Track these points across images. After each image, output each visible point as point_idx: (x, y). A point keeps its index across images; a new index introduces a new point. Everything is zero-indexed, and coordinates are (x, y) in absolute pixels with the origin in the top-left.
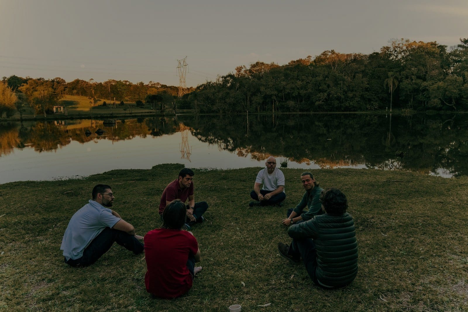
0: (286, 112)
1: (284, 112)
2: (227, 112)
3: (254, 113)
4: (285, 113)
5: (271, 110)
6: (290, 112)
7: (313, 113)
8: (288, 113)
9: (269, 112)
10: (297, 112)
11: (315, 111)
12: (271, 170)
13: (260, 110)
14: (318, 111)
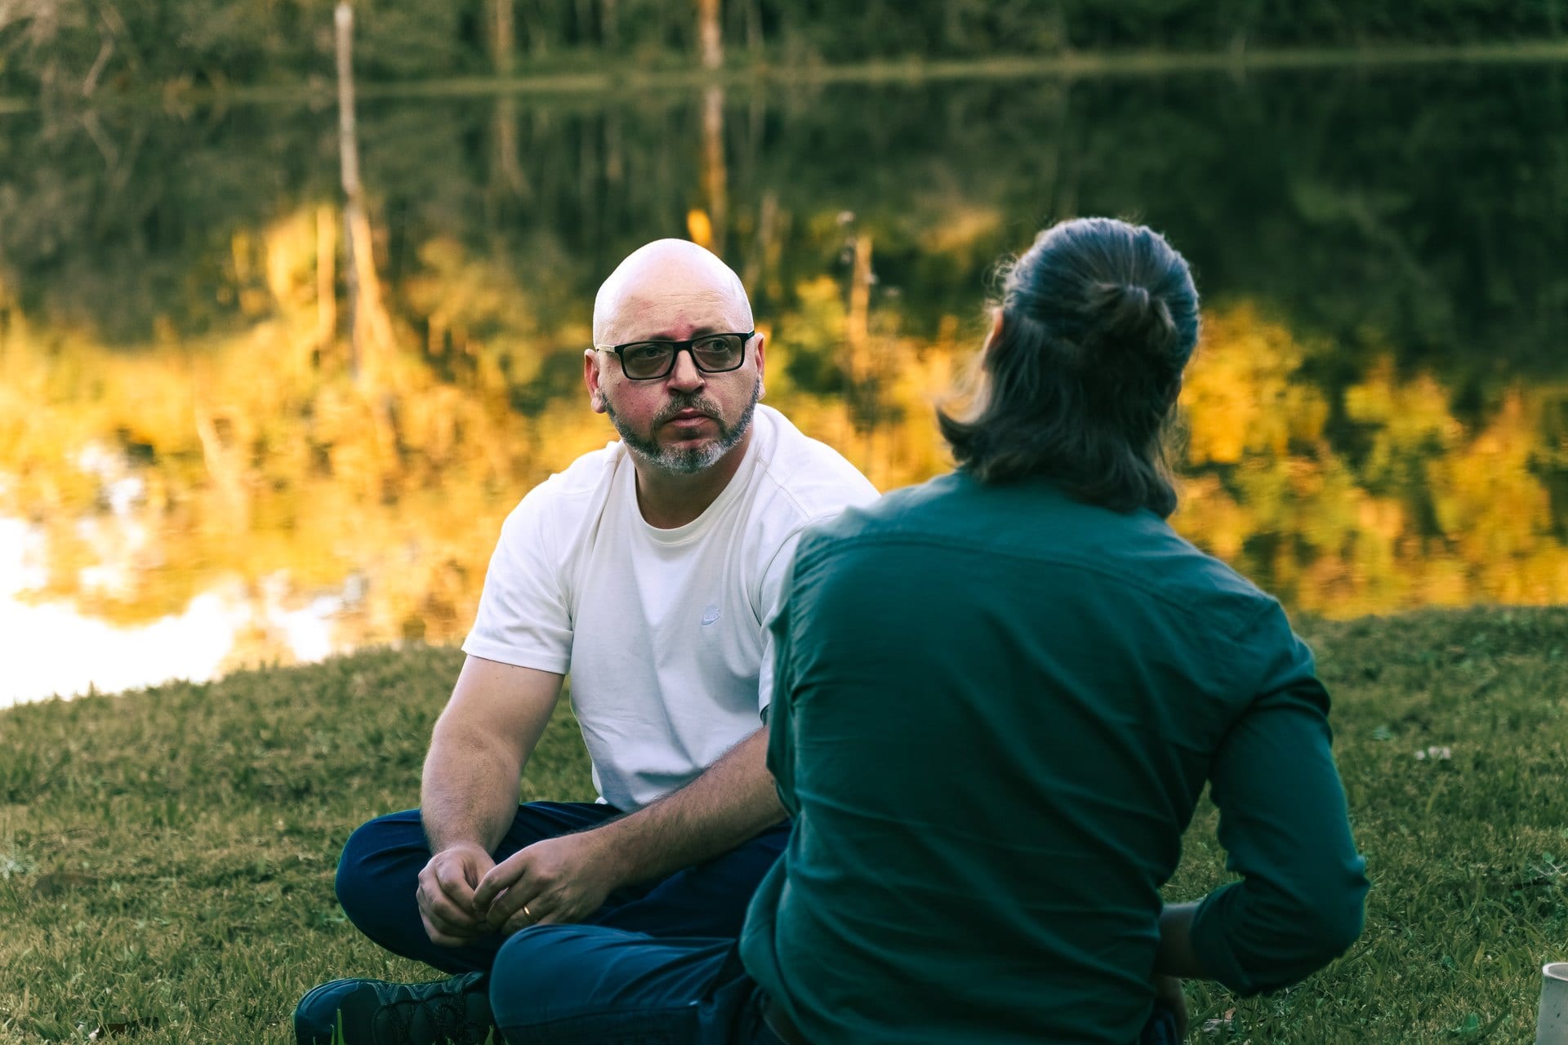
0: (892, 51)
1: (858, 54)
2: (48, 75)
3: (433, 88)
4: (877, 72)
5: (681, 39)
6: (935, 47)
7: (1265, 59)
8: (911, 71)
9: (656, 67)
10: (1031, 50)
11: (1286, 37)
12: (693, 456)
13: (523, 42)
14: (1323, 34)
